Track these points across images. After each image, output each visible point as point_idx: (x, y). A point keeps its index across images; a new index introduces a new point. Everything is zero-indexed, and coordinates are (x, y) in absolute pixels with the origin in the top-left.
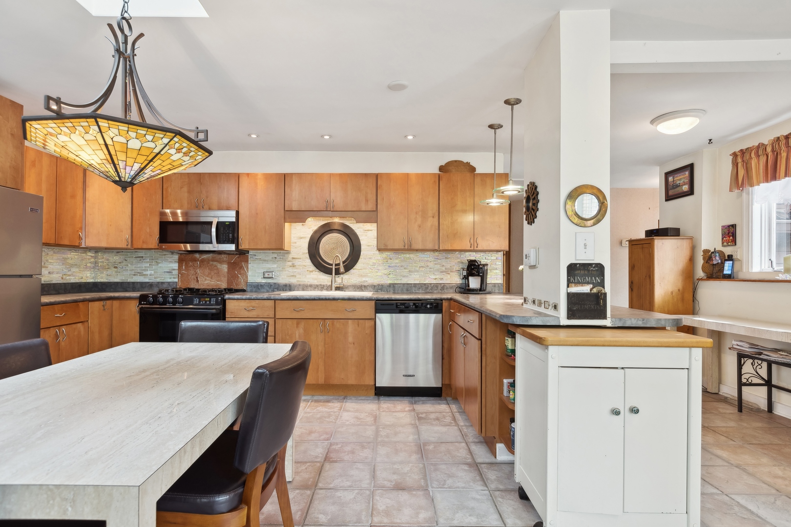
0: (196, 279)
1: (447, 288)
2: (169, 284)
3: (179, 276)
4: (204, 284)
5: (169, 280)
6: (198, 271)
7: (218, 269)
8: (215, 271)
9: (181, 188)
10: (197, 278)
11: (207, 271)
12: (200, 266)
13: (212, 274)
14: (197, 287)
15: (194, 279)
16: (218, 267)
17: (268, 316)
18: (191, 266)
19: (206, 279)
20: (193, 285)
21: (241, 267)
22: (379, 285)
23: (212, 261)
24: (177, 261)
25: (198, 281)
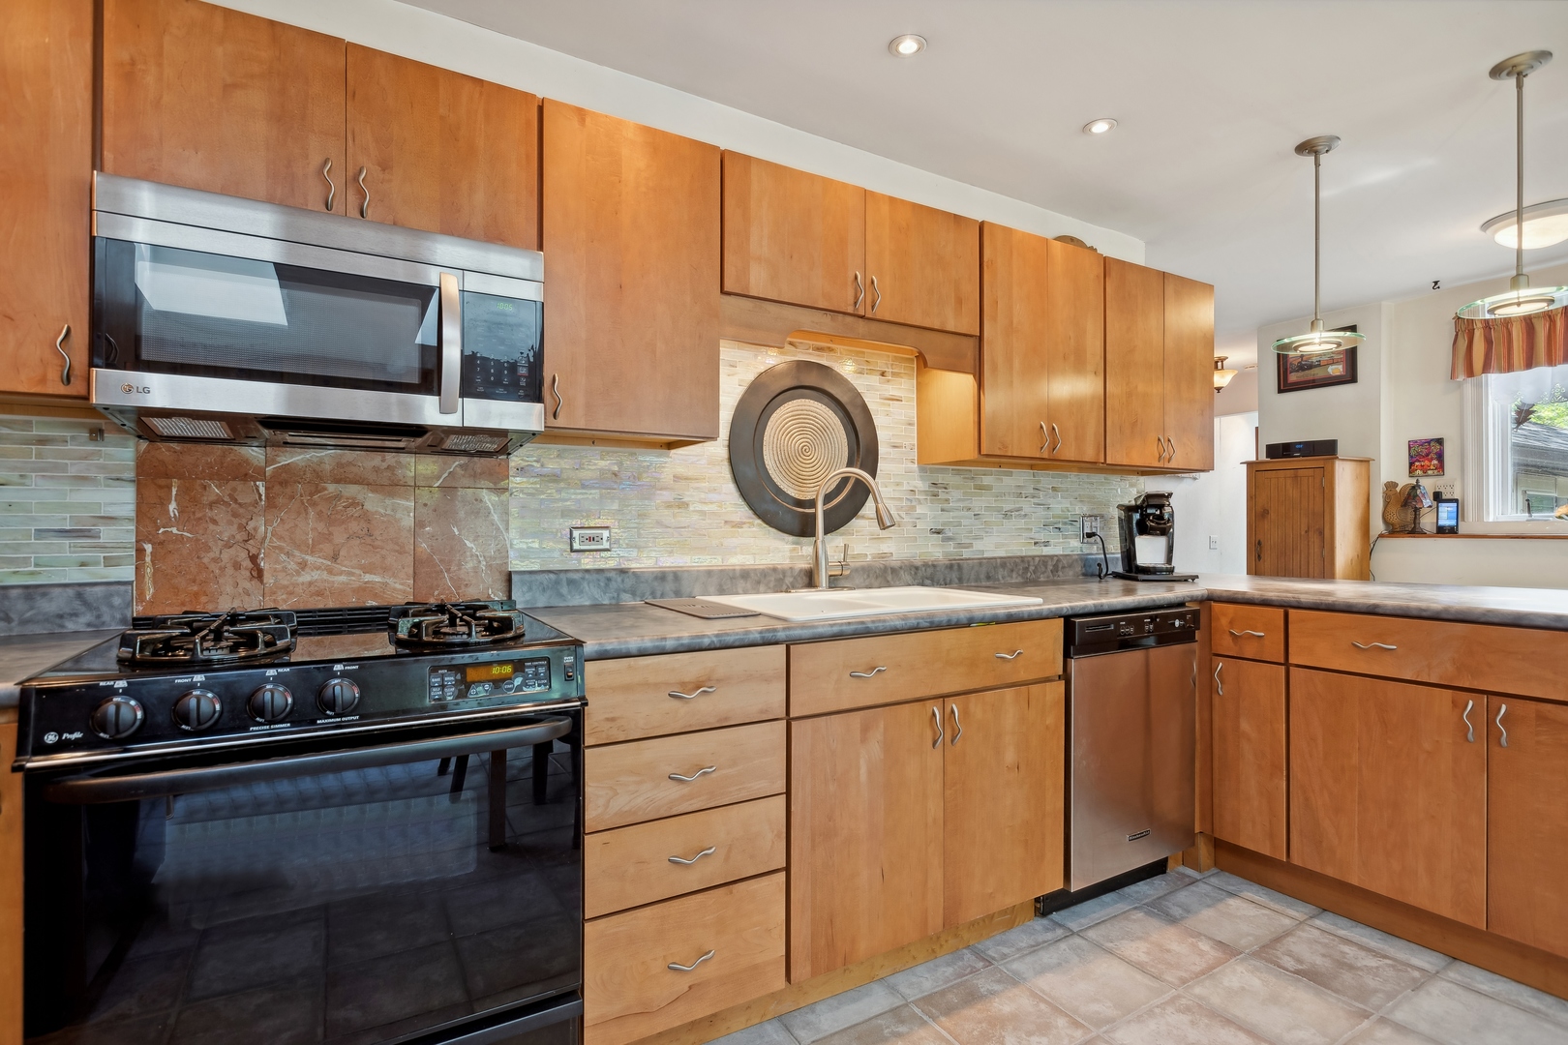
0: (247, 563)
1: (1063, 567)
2: (79, 596)
3: (140, 552)
4: (295, 585)
5: (77, 576)
6: (259, 525)
7: (366, 517)
8: (354, 526)
9: (229, 88)
10: (254, 559)
11: (310, 526)
12: (271, 503)
13: (339, 536)
14: (252, 604)
15: (237, 566)
16: (368, 506)
17: (762, 712)
18: (218, 502)
19: (303, 565)
20: (231, 596)
21: (478, 510)
22: (926, 565)
23: (338, 481)
24: (131, 475)
25: (258, 574)
